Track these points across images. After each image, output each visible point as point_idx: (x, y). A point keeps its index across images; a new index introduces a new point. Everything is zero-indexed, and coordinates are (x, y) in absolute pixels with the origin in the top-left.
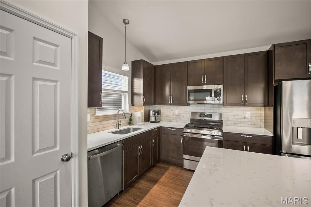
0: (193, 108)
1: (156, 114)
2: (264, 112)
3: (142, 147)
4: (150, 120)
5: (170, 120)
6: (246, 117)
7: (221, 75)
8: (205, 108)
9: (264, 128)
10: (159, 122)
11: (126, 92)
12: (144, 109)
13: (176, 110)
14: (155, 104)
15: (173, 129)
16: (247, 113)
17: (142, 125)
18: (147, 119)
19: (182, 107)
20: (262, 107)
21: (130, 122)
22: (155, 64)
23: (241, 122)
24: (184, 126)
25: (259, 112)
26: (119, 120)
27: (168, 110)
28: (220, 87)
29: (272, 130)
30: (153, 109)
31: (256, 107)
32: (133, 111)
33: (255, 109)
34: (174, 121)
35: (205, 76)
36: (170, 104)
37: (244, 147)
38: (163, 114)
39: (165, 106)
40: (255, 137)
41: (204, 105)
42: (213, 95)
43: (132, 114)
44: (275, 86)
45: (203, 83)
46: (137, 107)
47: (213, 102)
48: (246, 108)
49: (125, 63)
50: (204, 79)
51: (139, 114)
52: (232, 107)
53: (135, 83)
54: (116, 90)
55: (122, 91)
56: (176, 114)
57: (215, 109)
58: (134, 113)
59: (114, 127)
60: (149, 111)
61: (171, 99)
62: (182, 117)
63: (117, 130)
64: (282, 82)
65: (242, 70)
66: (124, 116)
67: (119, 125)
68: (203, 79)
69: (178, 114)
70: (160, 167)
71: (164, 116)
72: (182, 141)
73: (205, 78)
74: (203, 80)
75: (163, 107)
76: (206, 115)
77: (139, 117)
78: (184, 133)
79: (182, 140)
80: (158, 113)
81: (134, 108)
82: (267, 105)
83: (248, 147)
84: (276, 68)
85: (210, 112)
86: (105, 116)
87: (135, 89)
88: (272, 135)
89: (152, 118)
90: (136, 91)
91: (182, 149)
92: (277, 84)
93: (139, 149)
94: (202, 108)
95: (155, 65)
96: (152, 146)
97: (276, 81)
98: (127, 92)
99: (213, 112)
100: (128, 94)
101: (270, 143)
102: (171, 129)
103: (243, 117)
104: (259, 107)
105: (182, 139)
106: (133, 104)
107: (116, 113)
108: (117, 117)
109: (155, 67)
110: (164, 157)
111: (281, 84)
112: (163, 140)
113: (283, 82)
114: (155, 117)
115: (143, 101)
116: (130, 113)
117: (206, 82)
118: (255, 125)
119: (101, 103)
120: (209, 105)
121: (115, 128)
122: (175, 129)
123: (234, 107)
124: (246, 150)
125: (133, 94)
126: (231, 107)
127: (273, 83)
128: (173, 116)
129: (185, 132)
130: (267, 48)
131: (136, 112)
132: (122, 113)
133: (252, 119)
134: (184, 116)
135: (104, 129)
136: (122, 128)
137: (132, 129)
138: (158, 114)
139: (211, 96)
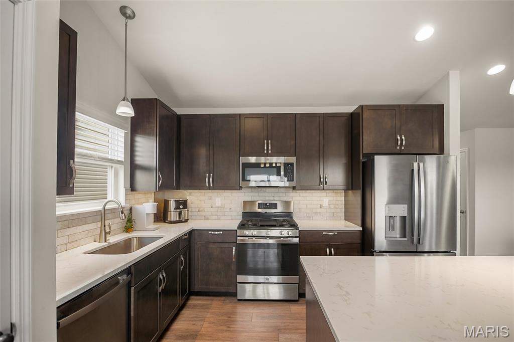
0: (246, 194)
1: (181, 207)
2: (344, 197)
3: (164, 275)
4: (169, 220)
5: (205, 216)
6: (322, 206)
7: (293, 142)
8: (266, 194)
9: (345, 220)
10: (186, 221)
11: (119, 162)
12: (153, 198)
13: (217, 199)
14: (178, 187)
15: (216, 233)
16: (324, 199)
17: (155, 229)
18: (161, 216)
19: (227, 193)
20: (341, 191)
21: (129, 226)
22: (180, 111)
23: (316, 213)
24: (237, 225)
25: (339, 198)
26: (107, 223)
27: (202, 198)
28: (293, 160)
29: (360, 222)
30: (173, 196)
31: (335, 191)
32: (133, 202)
33: (334, 194)
34: (214, 217)
35: (270, 141)
36: (209, 188)
37: (328, 250)
38: (192, 205)
39: (197, 191)
40: (341, 234)
41: (264, 189)
42: (282, 173)
43: (131, 209)
44: (363, 162)
45: (266, 152)
46: (141, 195)
47: (281, 184)
48: (323, 193)
49: (124, 100)
50: (268, 146)
51: (148, 207)
52: (305, 191)
53: (137, 144)
54: (99, 158)
55: (112, 161)
56: (217, 205)
57: (281, 194)
58: (138, 207)
59: (92, 239)
60: (166, 202)
61: (211, 180)
62: (228, 210)
63: (103, 244)
64: (374, 157)
65: (321, 136)
66: (122, 213)
67: (106, 233)
68: (266, 145)
69: (220, 205)
70: (195, 306)
71: (193, 210)
72: (234, 253)
73: (270, 145)
74: (266, 148)
75: (193, 194)
76: (268, 204)
77: (148, 214)
78: (238, 238)
79: (234, 250)
80: (184, 204)
81: (136, 196)
82: (351, 188)
83: (332, 250)
84: (364, 137)
85: (274, 200)
86: (73, 215)
87: (139, 156)
88: (361, 229)
89: (173, 215)
90: (140, 160)
91: (234, 267)
92: (366, 160)
93: (160, 278)
94: (260, 194)
95: (178, 114)
96: (180, 269)
97: (365, 155)
98: (122, 162)
99: (278, 199)
100: (123, 166)
101: (358, 240)
102: (213, 233)
103: (319, 206)
104: (339, 191)
105: (234, 248)
106: (133, 187)
107: (100, 208)
108: (102, 216)
109: (179, 118)
110: (200, 287)
111: (373, 160)
112: (197, 254)
113: (376, 157)
114: (177, 213)
115: (159, 182)
116: (128, 206)
117: (270, 152)
118: (334, 217)
119: (71, 186)
120: (272, 189)
121: (95, 241)
122: (222, 233)
123: (307, 191)
124: (330, 254)
125: (134, 168)
126: (303, 191)
127: (361, 158)
128: (212, 210)
129: (239, 236)
130: (350, 109)
131: (142, 204)
132: (116, 206)
133: (330, 208)
134: (231, 208)
135: (69, 246)
136: (113, 239)
137: (135, 239)
138: (185, 206)
139: (279, 174)
